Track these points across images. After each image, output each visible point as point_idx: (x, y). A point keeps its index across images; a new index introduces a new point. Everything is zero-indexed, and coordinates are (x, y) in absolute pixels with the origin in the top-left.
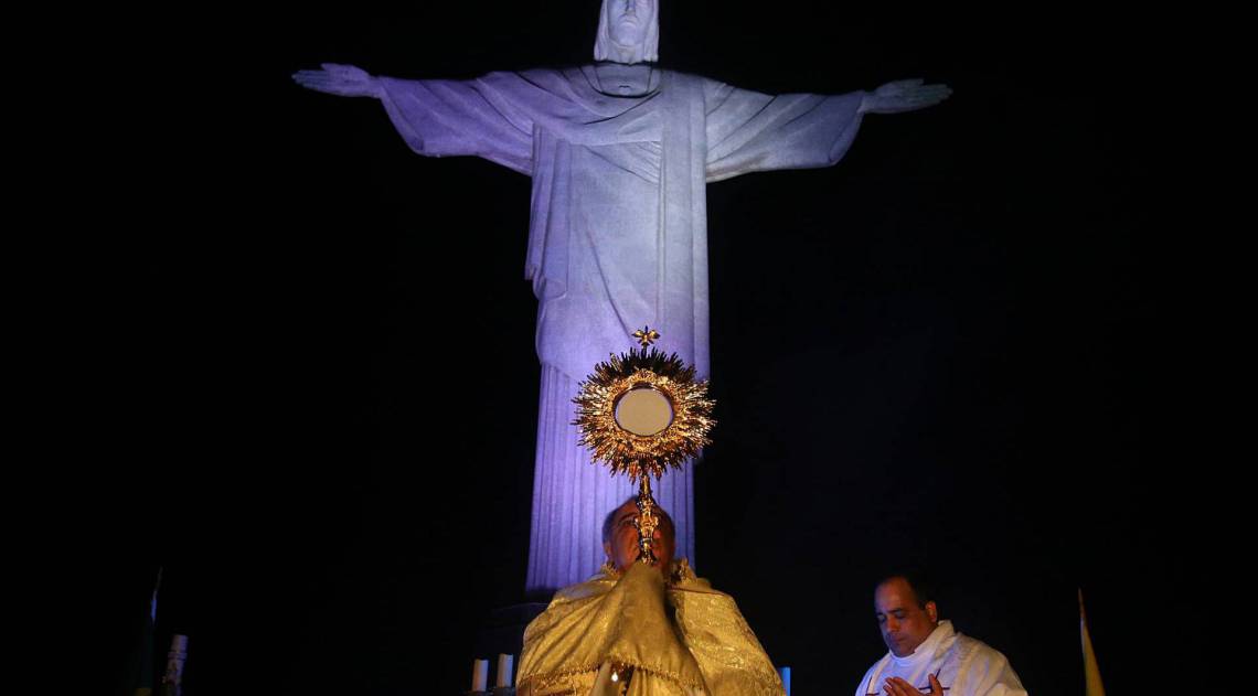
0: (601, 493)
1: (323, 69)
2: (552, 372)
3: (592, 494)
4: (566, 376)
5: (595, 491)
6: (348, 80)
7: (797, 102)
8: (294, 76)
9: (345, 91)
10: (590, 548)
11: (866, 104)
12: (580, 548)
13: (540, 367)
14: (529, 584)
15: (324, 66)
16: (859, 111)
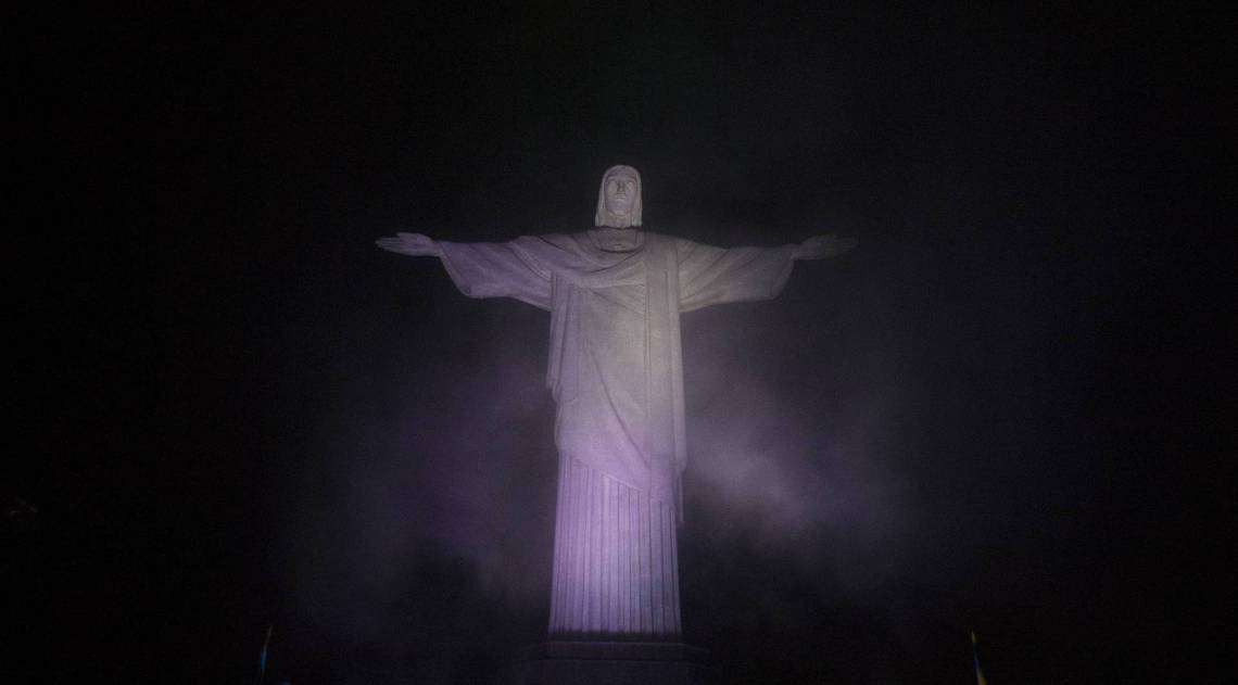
0: (606, 551)
1: (396, 236)
2: (568, 459)
3: (599, 553)
4: (578, 461)
5: (602, 550)
6: (416, 244)
7: (746, 253)
8: (377, 242)
9: (414, 252)
10: (598, 595)
11: (796, 253)
12: (590, 598)
13: (558, 455)
14: (551, 626)
15: (400, 234)
16: (792, 258)
